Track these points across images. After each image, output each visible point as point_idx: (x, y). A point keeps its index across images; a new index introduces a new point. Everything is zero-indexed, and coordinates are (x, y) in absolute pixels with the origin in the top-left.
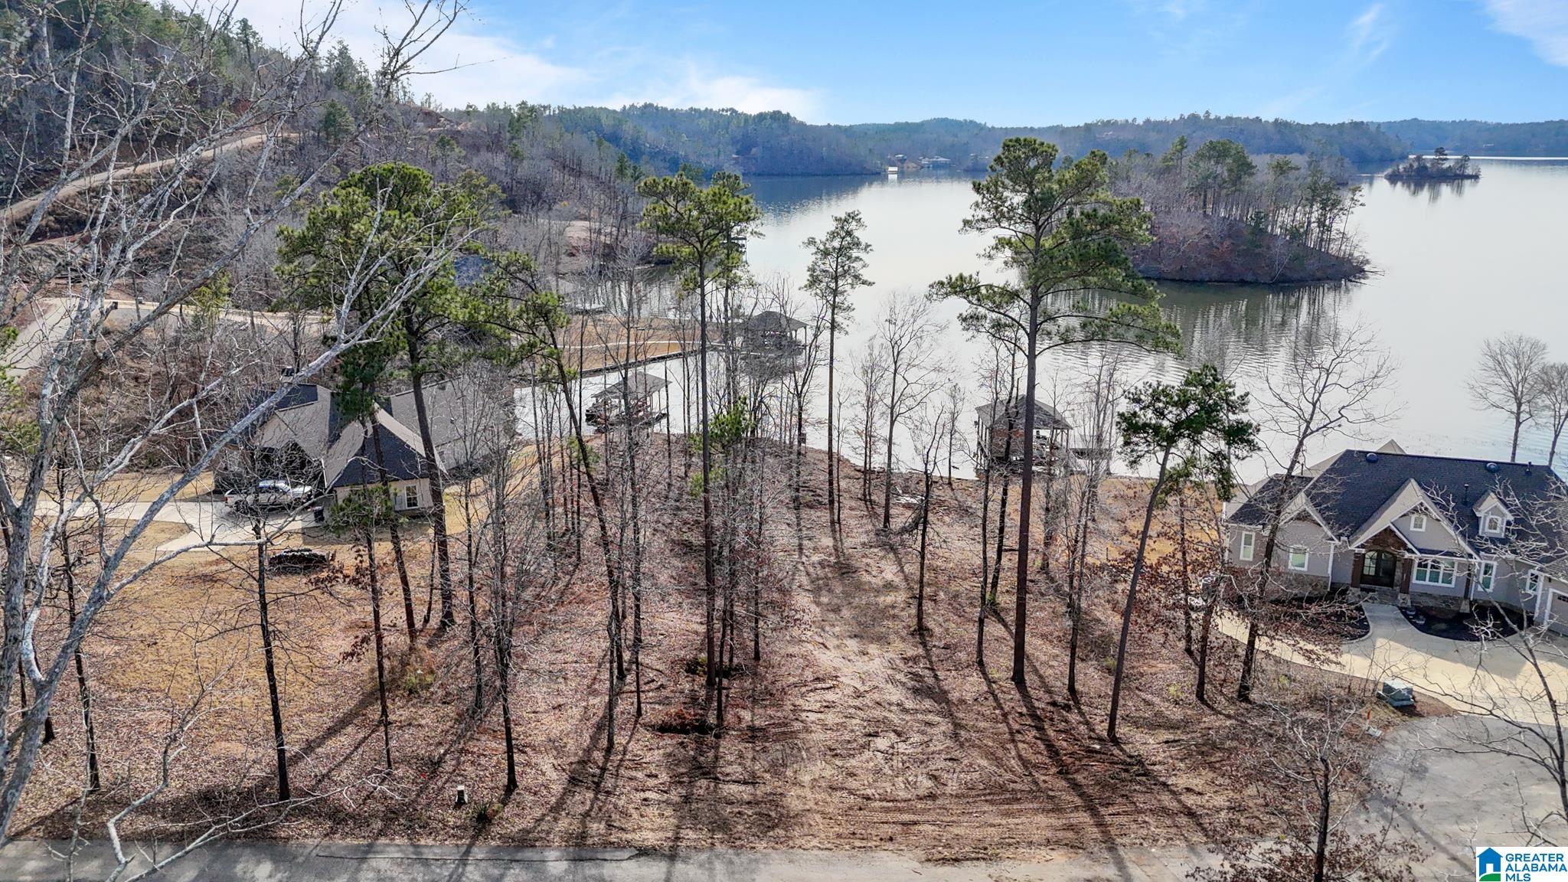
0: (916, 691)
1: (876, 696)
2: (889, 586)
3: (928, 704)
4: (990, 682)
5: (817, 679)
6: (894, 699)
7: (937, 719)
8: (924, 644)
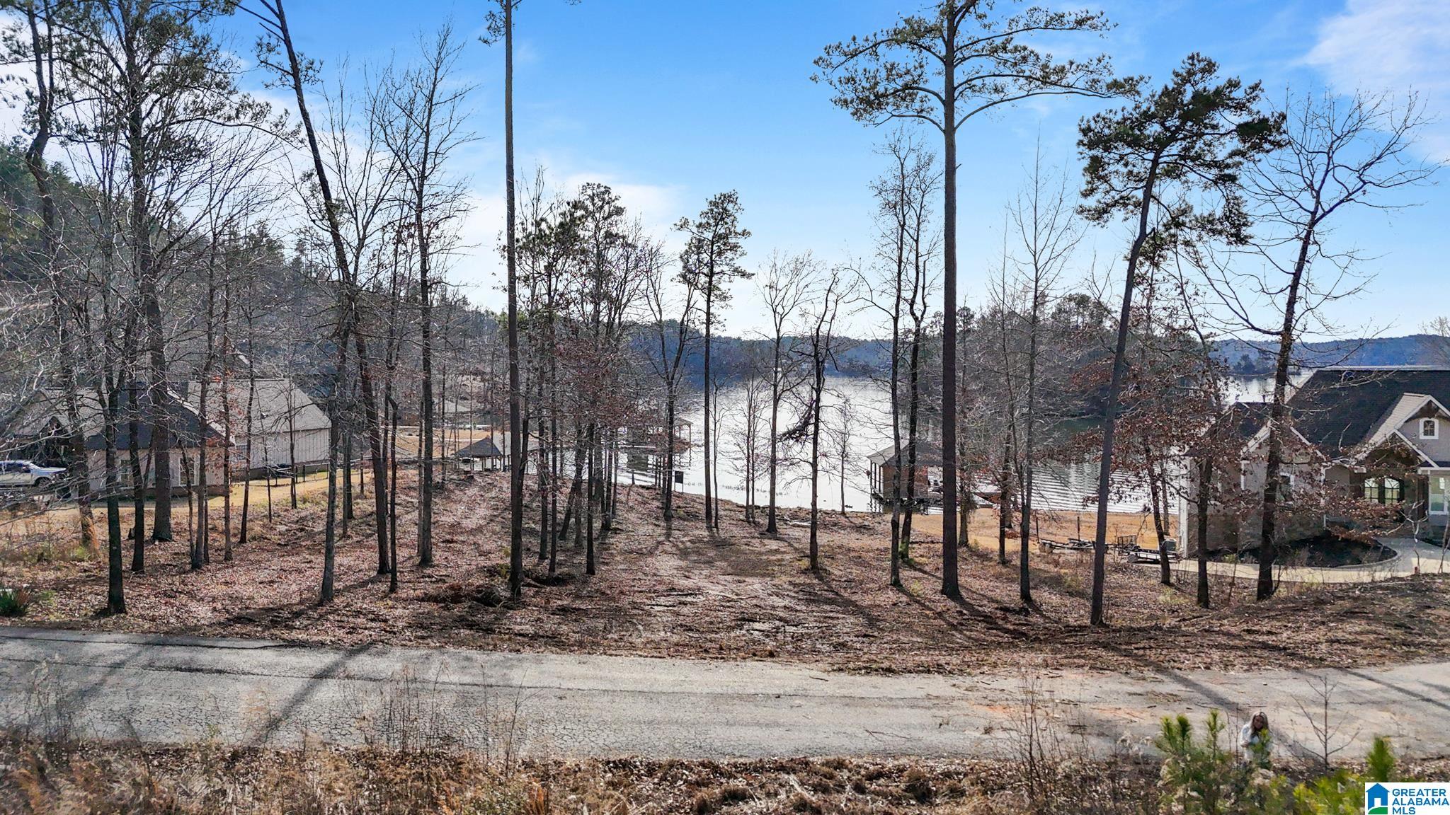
0: (809, 601)
1: (755, 602)
2: (777, 551)
3: (827, 607)
4: (910, 595)
5: (673, 589)
6: (780, 605)
7: (841, 616)
8: (821, 579)
